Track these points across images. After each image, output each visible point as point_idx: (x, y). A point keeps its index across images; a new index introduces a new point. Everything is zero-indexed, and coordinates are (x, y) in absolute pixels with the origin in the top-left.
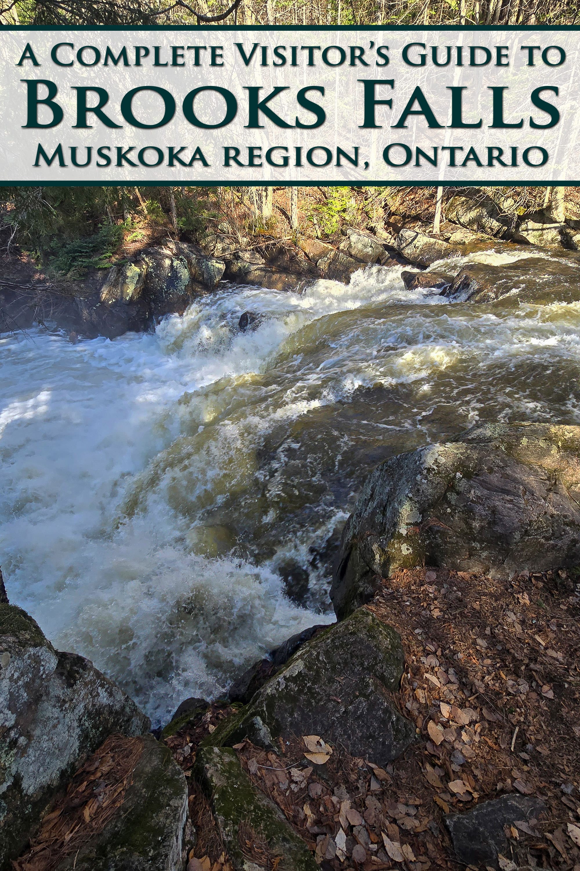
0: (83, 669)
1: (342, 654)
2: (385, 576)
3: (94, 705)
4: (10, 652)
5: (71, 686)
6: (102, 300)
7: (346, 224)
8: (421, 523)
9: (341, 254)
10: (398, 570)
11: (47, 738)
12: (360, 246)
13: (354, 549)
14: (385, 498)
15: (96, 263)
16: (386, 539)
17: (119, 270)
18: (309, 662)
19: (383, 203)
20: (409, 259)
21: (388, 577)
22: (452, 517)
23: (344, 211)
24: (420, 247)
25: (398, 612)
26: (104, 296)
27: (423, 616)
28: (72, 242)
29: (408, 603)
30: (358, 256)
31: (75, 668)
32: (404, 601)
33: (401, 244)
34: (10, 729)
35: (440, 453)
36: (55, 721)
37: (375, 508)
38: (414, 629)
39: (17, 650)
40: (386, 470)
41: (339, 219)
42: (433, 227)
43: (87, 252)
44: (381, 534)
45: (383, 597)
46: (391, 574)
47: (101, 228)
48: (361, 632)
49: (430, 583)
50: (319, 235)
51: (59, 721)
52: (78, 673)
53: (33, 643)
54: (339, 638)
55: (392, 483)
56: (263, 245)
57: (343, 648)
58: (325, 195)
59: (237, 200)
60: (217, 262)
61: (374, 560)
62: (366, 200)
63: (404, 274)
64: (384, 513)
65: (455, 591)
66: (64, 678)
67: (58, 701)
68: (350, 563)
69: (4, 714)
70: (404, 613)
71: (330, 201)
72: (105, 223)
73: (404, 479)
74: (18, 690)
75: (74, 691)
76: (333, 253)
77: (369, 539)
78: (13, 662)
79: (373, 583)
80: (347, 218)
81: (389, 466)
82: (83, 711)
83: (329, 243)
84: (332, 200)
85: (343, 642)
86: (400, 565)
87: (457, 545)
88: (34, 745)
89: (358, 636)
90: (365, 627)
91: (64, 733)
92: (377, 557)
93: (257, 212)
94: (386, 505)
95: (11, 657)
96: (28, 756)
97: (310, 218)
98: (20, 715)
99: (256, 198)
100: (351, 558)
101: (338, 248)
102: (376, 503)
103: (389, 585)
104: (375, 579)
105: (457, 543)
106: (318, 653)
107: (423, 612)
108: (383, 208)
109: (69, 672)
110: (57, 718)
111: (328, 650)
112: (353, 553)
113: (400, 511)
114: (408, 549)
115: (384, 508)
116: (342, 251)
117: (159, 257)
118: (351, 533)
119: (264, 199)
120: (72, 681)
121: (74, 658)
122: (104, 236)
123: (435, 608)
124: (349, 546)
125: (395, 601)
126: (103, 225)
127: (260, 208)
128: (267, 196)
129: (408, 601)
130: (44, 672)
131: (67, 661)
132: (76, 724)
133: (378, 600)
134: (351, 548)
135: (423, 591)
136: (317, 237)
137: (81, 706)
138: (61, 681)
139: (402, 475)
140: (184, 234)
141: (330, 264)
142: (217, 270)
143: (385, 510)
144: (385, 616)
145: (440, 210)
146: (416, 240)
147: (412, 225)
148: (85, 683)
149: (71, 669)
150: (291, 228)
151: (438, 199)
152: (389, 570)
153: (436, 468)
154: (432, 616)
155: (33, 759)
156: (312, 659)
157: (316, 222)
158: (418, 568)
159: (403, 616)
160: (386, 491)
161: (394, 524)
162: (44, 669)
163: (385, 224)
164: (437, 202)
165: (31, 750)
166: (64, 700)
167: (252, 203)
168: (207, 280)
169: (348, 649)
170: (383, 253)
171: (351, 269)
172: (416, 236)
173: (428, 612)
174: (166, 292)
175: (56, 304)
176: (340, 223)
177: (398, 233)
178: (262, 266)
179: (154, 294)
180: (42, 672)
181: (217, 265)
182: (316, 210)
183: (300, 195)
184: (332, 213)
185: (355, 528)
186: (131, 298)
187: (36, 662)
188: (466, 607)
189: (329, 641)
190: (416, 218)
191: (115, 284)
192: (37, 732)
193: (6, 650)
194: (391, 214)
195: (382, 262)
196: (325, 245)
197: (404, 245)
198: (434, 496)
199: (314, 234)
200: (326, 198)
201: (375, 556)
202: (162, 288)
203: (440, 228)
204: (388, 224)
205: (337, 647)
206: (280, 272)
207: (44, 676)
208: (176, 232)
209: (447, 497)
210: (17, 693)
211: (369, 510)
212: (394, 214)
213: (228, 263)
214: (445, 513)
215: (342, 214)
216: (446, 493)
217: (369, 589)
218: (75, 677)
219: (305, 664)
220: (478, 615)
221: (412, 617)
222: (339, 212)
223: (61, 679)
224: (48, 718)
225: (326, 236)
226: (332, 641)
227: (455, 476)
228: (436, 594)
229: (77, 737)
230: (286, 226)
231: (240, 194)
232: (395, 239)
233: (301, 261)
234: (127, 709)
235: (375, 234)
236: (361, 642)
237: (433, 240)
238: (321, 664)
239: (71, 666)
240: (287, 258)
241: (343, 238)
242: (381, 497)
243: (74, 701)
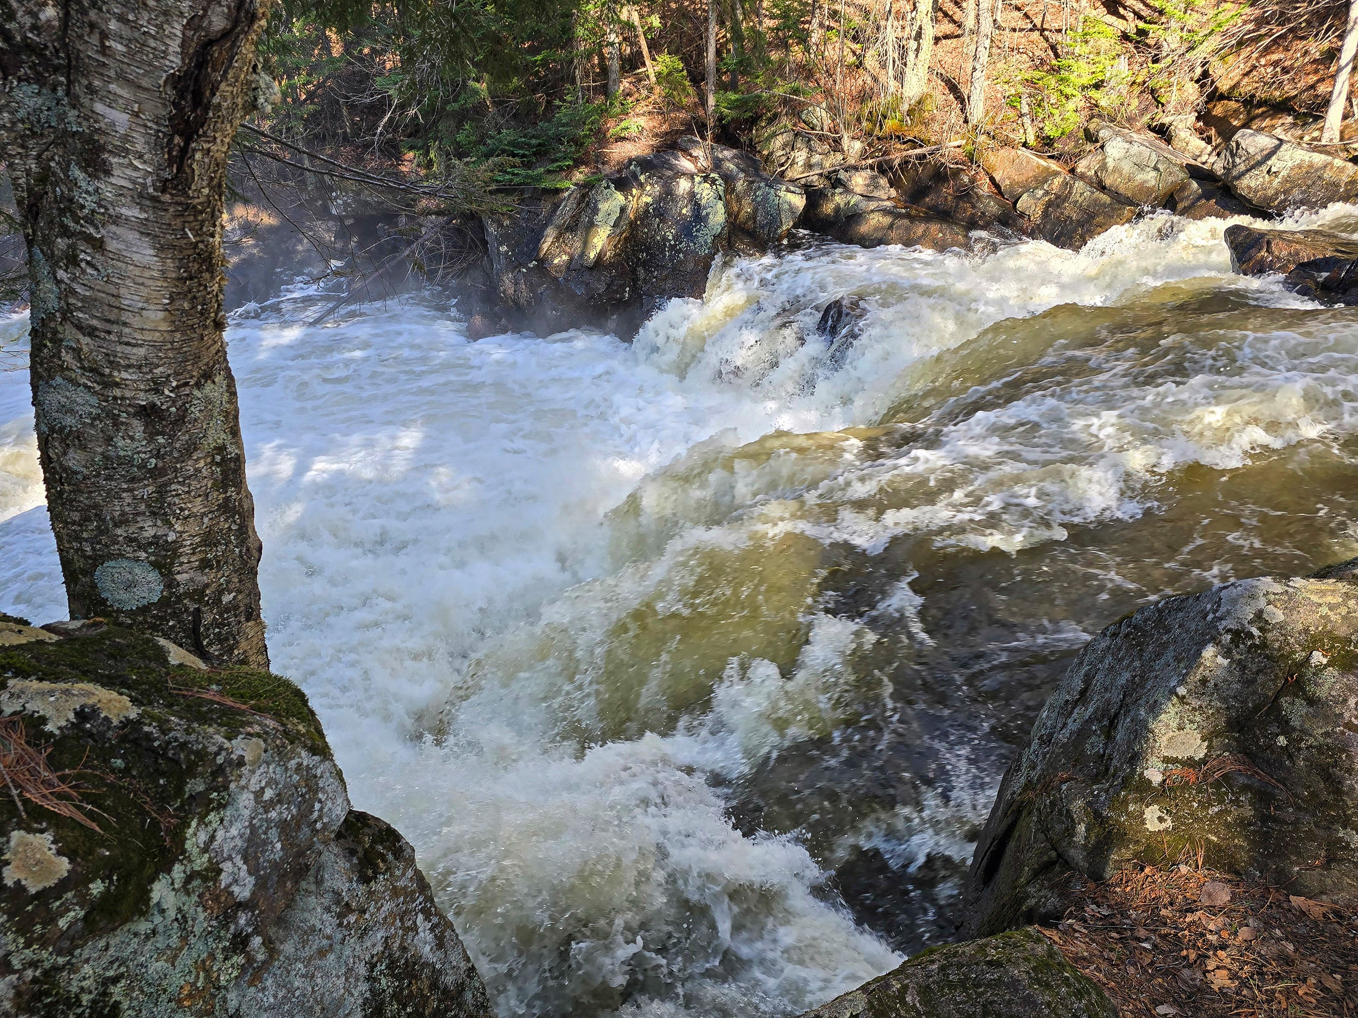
0: (394, 854)
1: (961, 1003)
2: (1097, 877)
3: (404, 949)
4: (265, 741)
5: (365, 880)
6: (542, 255)
7: (1100, 116)
8: (1204, 761)
9: (1079, 185)
10: (1129, 866)
11: (304, 971)
12: (1127, 167)
13: (1025, 813)
14: (1115, 697)
15: (539, 179)
16: (1107, 791)
17: (584, 196)
18: (879, 1000)
19: (1199, 71)
20: (1249, 201)
21: (1102, 878)
22: (1290, 757)
23: (1097, 86)
24: (1284, 173)
25: (1119, 958)
26: (545, 247)
27: (1185, 982)
28: (499, 133)
29: (1147, 945)
30: (1122, 190)
31: (380, 848)
32: (1139, 940)
33: (1234, 165)
34: (241, 906)
35: (1272, 597)
36: (325, 942)
37: (1090, 721)
38: (1156, 1003)
39: (278, 742)
40: (1127, 636)
41: (1082, 104)
42: (1321, 129)
43: (524, 156)
44: (1095, 779)
45: (1085, 921)
46: (1111, 873)
47: (559, 107)
48: (1016, 965)
49: (1213, 910)
50: (1031, 140)
51: (331, 945)
52: (384, 860)
53: (309, 743)
54: (960, 966)
55: (1137, 664)
56: (896, 158)
57: (965, 989)
58: (1053, 48)
59: (851, 59)
60: (788, 190)
61: (1072, 835)
62: (1156, 61)
63: (1233, 233)
64: (1109, 733)
65: (1279, 940)
66: (355, 861)
67: (338, 903)
68: (1012, 845)
69: (234, 865)
70: (1134, 964)
71: (1064, 62)
72: (568, 98)
73: (1170, 654)
74: (267, 828)
75: (371, 893)
76: (1058, 181)
77: (1064, 787)
78: (268, 764)
79: (1063, 889)
80: (1103, 103)
81: (1135, 627)
82: (380, 948)
83: (1050, 157)
84: (1072, 62)
85: (967, 978)
86: (1136, 855)
87: (1296, 830)
88: (279, 972)
89: (1007, 972)
90: (1026, 959)
91: (338, 977)
92: (1081, 828)
93: (893, 85)
94: (1117, 715)
95: (266, 751)
96: (264, 989)
97: (1012, 102)
98: (261, 885)
99: (893, 54)
100: (1017, 834)
101: (1072, 171)
102: (1091, 710)
103: (1104, 897)
104: (1068, 881)
105: (1296, 823)
106: (905, 988)
107: (1186, 973)
108: (1197, 81)
109: (366, 851)
110: (329, 938)
111: (928, 986)
112: (1022, 823)
113: (1152, 726)
114: (1161, 819)
115: (1112, 723)
116: (1082, 177)
117: (669, 173)
118: (1023, 780)
119: (911, 55)
120: (370, 872)
121: (380, 831)
122: (564, 125)
123: (1218, 968)
124: (1014, 807)
125: (1114, 935)
126: (564, 101)
127: (900, 77)
128: (917, 50)
129: (1147, 940)
130: (320, 817)
131: (366, 830)
132: (362, 970)
133: (1071, 926)
134: (1019, 812)
135: (1189, 925)
136: (1025, 145)
137: (379, 935)
138: (348, 865)
139: (1164, 646)
140: (724, 128)
141: (1049, 204)
142: (786, 206)
143: (1113, 725)
144: (1084, 959)
145: (1346, 88)
146: (1274, 158)
147: (1267, 122)
148: (395, 887)
149: (372, 847)
150: (966, 121)
151: (1343, 62)
152: (1106, 863)
153: (1255, 631)
154: (1208, 984)
155: (272, 1000)
156: (888, 996)
157: (1025, 109)
158: (1184, 869)
159: (1131, 970)
160: (1122, 681)
161: (1132, 758)
162: (321, 810)
163: (1198, 119)
164: (1339, 70)
165: (270, 981)
166: (347, 904)
167: (884, 66)
168: (763, 227)
169: (980, 995)
170: (1183, 187)
171: (1100, 219)
172: (1277, 148)
173: (1199, 975)
174: (673, 247)
175: (452, 258)
176: (1087, 112)
177: (1230, 139)
178: (888, 204)
179: (648, 249)
180: (316, 814)
181: (790, 196)
182: (1030, 82)
183: (994, 50)
184: (1068, 91)
185: (1034, 768)
186: (600, 256)
187: (310, 789)
188: (1305, 981)
189: (935, 967)
190: (1281, 107)
191: (571, 228)
192: (288, 948)
193: (258, 735)
194: (1215, 96)
195: (1180, 206)
196: (1042, 162)
197: (1242, 168)
198: (1245, 702)
199: (1019, 136)
200: (1057, 56)
201: (1074, 828)
202: (665, 239)
203: (1342, 132)
204: (1204, 117)
205: (951, 986)
206: (928, 219)
207: (319, 826)
208: (711, 123)
209: (1279, 709)
210: (265, 833)
211: (1072, 726)
212: (1222, 97)
213: (814, 196)
214: (1271, 747)
215: (1093, 93)
216: (1277, 697)
217: (1052, 902)
218: (377, 865)
219: (870, 1002)
220: (1335, 1004)
221: (1153, 976)
222: (1084, 88)
223: (350, 861)
224: (313, 929)
225: (1047, 142)
226: (942, 968)
227: (1308, 659)
228: (1225, 934)
229: (360, 1001)
230: (955, 117)
231: (859, 46)
232: (1218, 155)
233: (979, 197)
234: (468, 996)
235: (1169, 141)
236: (1014, 984)
237: (1319, 159)
238: (907, 1011)
239: (373, 842)
240: (947, 191)
241: (1089, 147)
242: (1107, 695)
243: (367, 916)
